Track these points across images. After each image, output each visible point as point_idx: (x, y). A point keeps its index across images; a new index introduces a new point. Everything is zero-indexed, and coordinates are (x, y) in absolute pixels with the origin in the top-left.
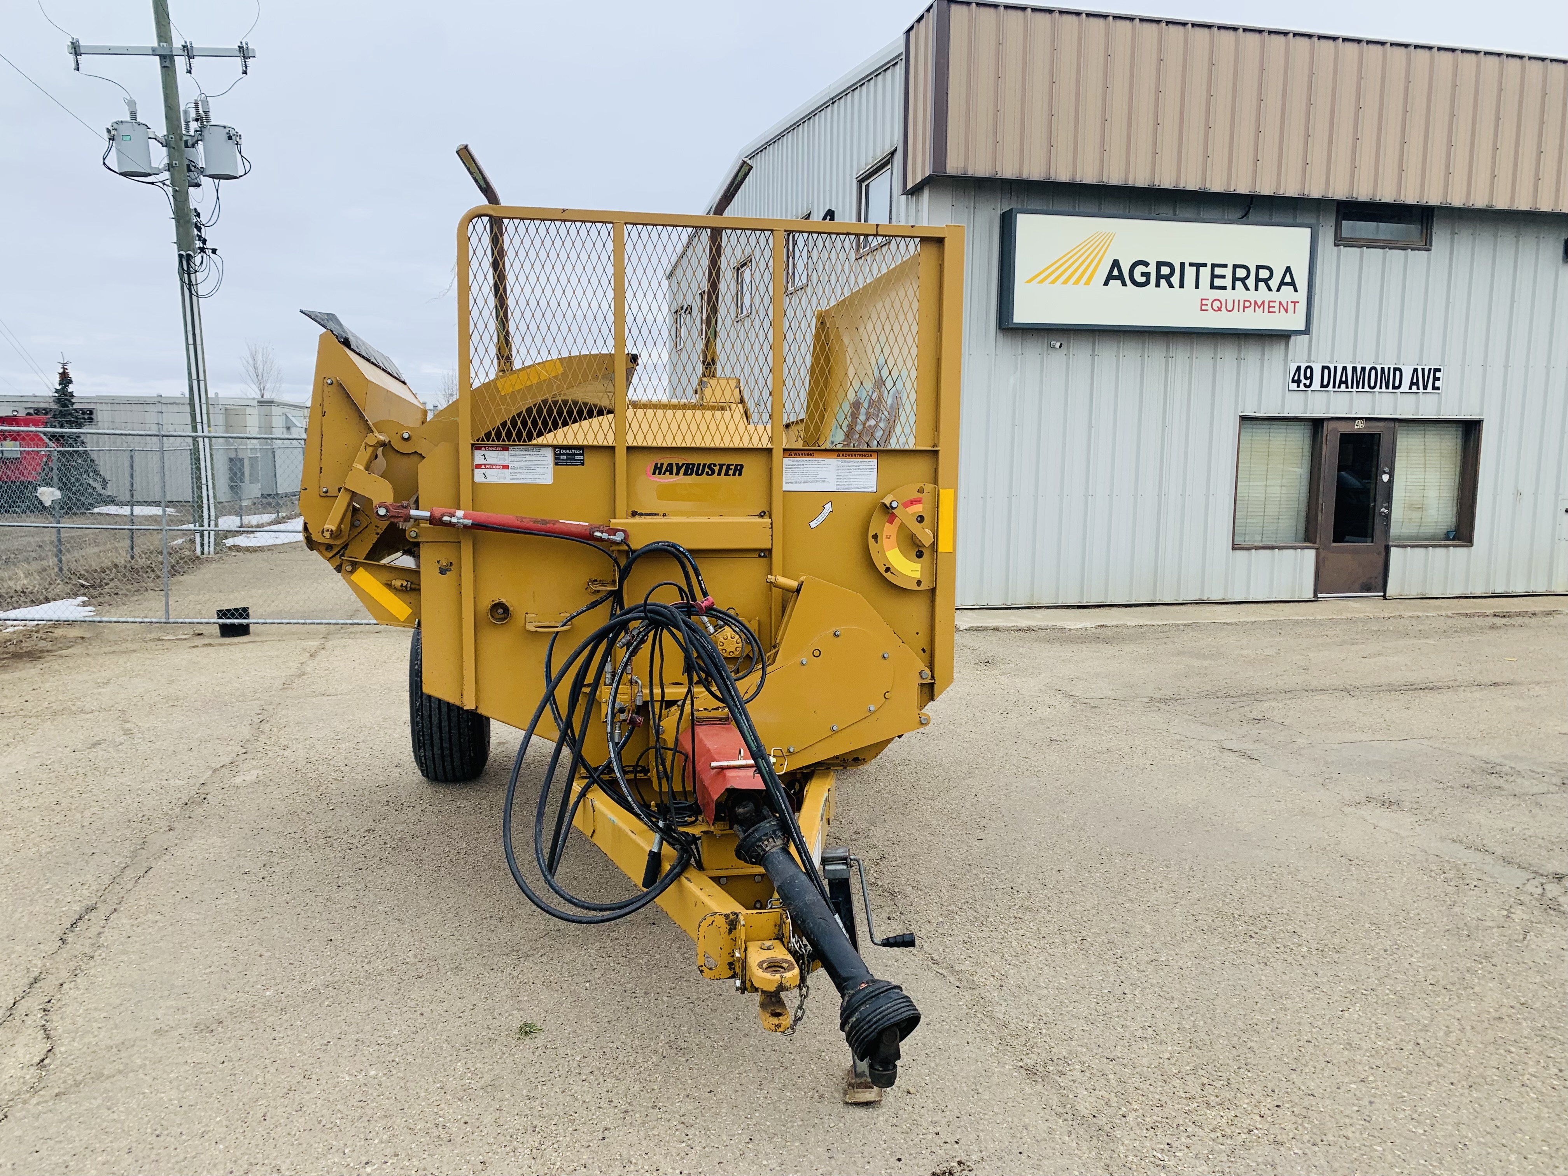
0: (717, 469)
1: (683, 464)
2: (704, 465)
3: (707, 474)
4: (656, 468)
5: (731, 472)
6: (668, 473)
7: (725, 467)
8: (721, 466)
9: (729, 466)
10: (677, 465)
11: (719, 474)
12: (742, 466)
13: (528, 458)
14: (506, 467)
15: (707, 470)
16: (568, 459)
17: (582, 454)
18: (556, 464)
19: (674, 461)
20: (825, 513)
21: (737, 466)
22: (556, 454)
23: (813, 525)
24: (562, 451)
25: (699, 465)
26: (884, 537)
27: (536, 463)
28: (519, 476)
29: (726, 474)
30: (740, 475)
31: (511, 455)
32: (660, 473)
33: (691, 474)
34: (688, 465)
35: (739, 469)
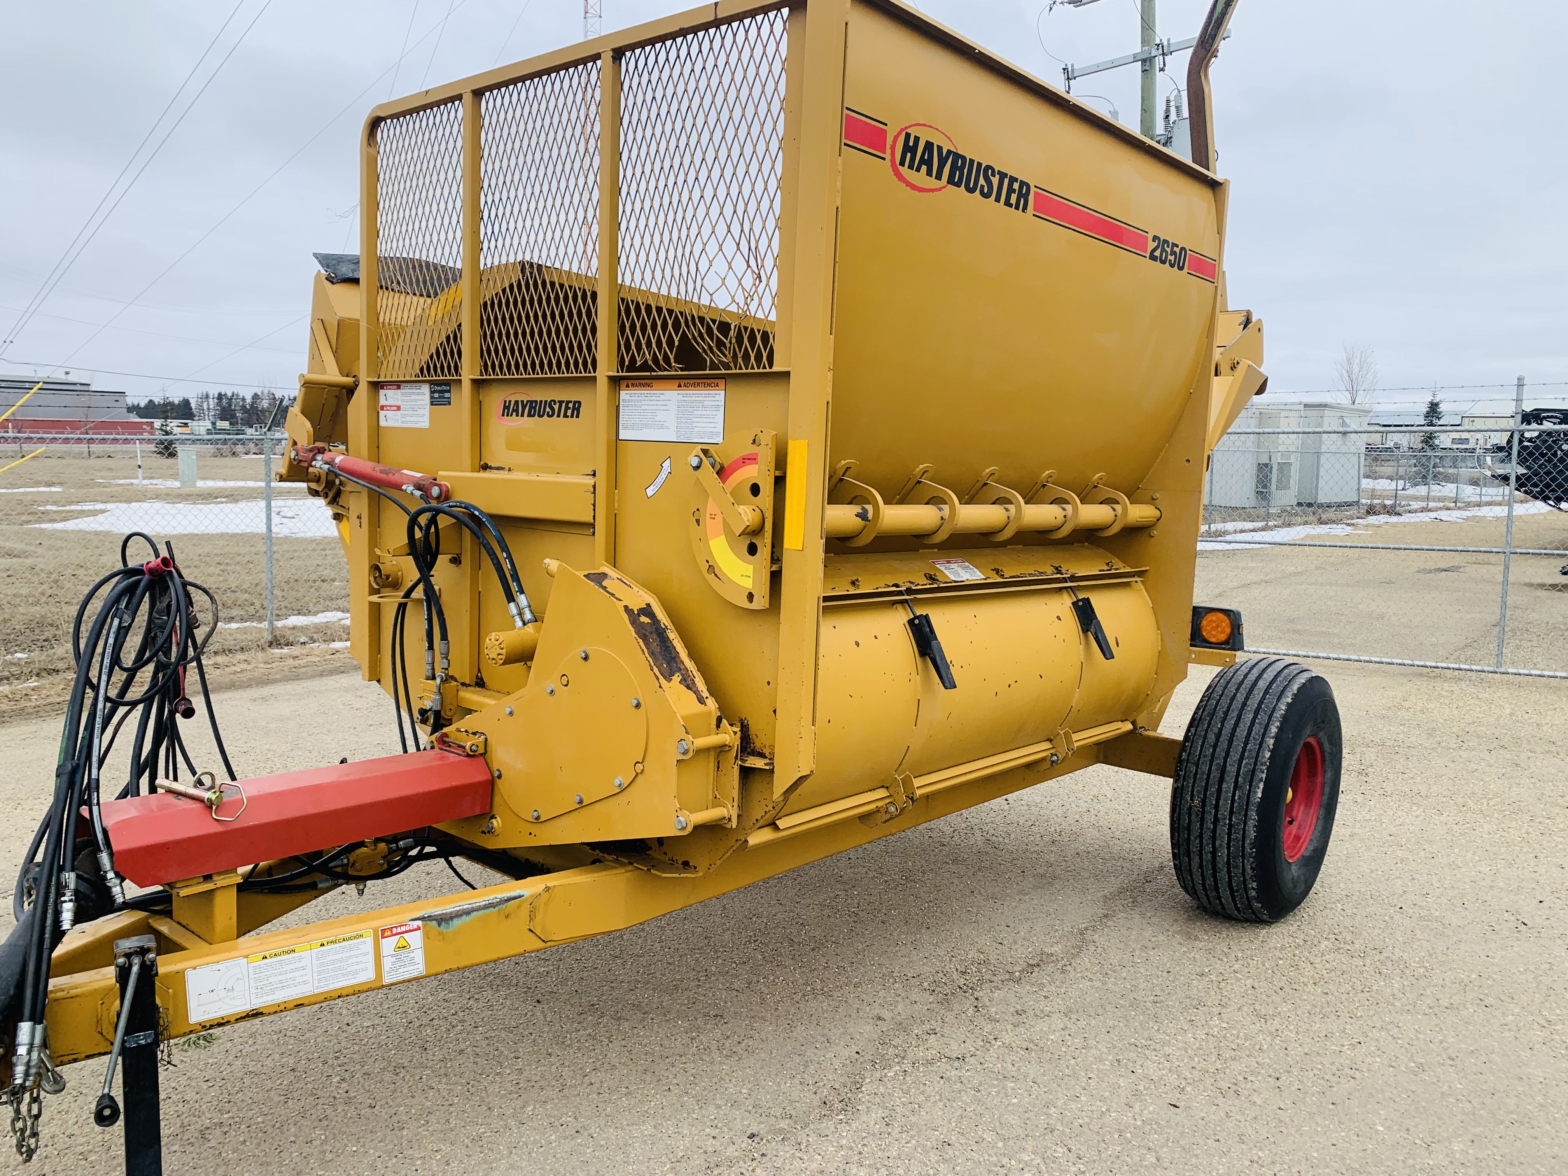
0: (556, 407)
1: (528, 401)
2: (546, 401)
3: (549, 416)
4: (505, 407)
5: (569, 412)
6: (514, 414)
7: (564, 405)
8: (561, 402)
9: (568, 402)
10: (522, 402)
11: (558, 416)
12: (579, 403)
13: (414, 397)
14: (399, 408)
15: (548, 409)
16: (440, 397)
17: (449, 391)
18: (432, 404)
19: (520, 397)
20: (663, 475)
21: (575, 402)
22: (432, 392)
23: (650, 492)
24: (437, 388)
25: (541, 402)
26: (708, 516)
27: (419, 403)
28: (408, 419)
29: (565, 416)
30: (577, 417)
31: (403, 395)
32: (508, 415)
33: (534, 416)
34: (532, 402)
35: (576, 408)
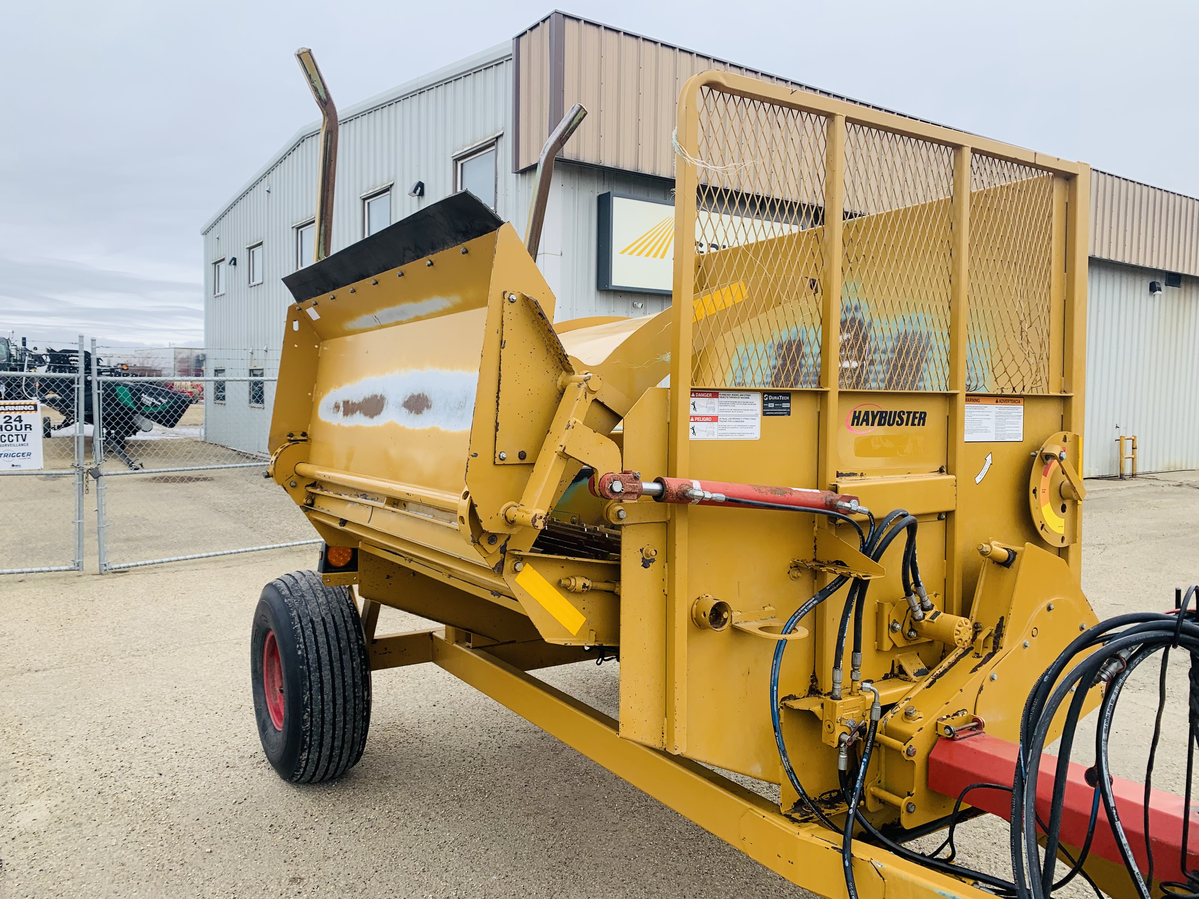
0: (905, 417)
1: (878, 412)
2: (895, 412)
3: (898, 424)
4: (855, 417)
5: (916, 421)
6: (864, 423)
7: (912, 415)
8: (909, 413)
9: (915, 413)
10: (873, 412)
11: (907, 424)
12: (925, 413)
13: (737, 407)
14: (715, 419)
15: (897, 419)
16: (775, 407)
17: (789, 401)
18: (764, 414)
19: (870, 409)
20: (987, 466)
21: (921, 413)
22: (764, 402)
23: (978, 480)
24: (771, 398)
25: (891, 412)
26: (1041, 491)
27: (745, 413)
28: (728, 431)
29: (913, 424)
30: (923, 425)
31: (721, 404)
32: (857, 425)
33: (884, 424)
34: (882, 413)
35: (922, 418)
